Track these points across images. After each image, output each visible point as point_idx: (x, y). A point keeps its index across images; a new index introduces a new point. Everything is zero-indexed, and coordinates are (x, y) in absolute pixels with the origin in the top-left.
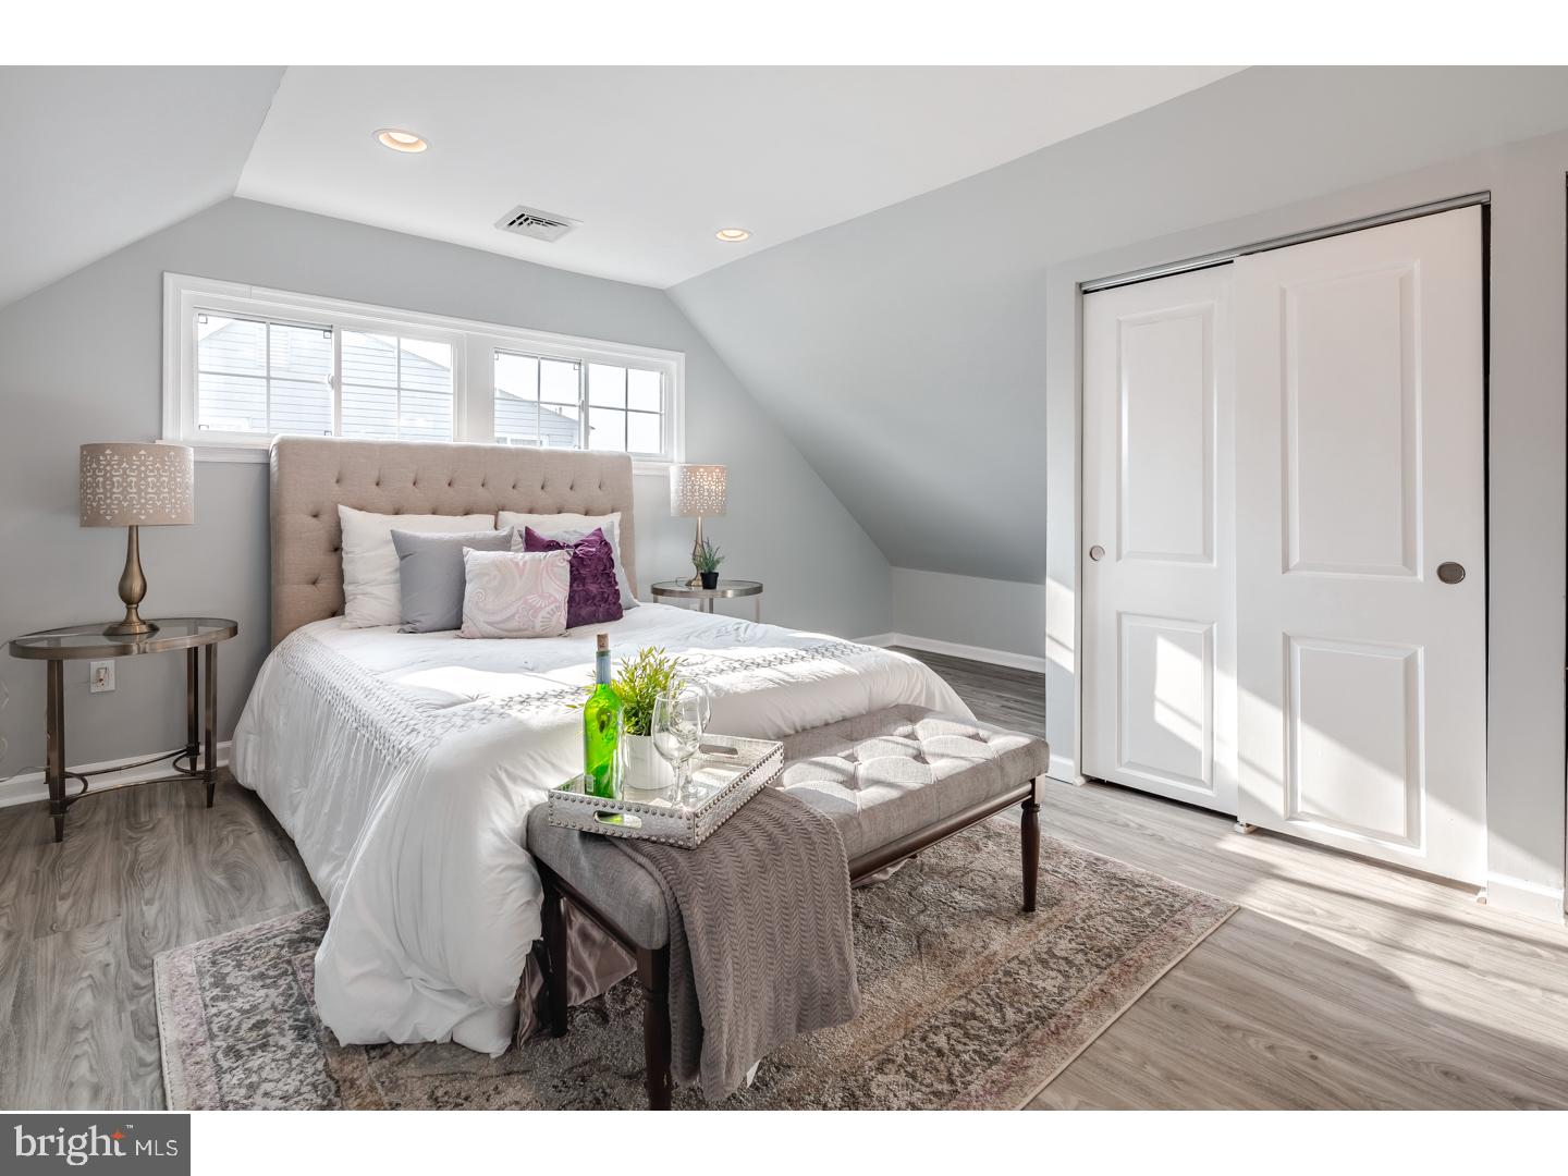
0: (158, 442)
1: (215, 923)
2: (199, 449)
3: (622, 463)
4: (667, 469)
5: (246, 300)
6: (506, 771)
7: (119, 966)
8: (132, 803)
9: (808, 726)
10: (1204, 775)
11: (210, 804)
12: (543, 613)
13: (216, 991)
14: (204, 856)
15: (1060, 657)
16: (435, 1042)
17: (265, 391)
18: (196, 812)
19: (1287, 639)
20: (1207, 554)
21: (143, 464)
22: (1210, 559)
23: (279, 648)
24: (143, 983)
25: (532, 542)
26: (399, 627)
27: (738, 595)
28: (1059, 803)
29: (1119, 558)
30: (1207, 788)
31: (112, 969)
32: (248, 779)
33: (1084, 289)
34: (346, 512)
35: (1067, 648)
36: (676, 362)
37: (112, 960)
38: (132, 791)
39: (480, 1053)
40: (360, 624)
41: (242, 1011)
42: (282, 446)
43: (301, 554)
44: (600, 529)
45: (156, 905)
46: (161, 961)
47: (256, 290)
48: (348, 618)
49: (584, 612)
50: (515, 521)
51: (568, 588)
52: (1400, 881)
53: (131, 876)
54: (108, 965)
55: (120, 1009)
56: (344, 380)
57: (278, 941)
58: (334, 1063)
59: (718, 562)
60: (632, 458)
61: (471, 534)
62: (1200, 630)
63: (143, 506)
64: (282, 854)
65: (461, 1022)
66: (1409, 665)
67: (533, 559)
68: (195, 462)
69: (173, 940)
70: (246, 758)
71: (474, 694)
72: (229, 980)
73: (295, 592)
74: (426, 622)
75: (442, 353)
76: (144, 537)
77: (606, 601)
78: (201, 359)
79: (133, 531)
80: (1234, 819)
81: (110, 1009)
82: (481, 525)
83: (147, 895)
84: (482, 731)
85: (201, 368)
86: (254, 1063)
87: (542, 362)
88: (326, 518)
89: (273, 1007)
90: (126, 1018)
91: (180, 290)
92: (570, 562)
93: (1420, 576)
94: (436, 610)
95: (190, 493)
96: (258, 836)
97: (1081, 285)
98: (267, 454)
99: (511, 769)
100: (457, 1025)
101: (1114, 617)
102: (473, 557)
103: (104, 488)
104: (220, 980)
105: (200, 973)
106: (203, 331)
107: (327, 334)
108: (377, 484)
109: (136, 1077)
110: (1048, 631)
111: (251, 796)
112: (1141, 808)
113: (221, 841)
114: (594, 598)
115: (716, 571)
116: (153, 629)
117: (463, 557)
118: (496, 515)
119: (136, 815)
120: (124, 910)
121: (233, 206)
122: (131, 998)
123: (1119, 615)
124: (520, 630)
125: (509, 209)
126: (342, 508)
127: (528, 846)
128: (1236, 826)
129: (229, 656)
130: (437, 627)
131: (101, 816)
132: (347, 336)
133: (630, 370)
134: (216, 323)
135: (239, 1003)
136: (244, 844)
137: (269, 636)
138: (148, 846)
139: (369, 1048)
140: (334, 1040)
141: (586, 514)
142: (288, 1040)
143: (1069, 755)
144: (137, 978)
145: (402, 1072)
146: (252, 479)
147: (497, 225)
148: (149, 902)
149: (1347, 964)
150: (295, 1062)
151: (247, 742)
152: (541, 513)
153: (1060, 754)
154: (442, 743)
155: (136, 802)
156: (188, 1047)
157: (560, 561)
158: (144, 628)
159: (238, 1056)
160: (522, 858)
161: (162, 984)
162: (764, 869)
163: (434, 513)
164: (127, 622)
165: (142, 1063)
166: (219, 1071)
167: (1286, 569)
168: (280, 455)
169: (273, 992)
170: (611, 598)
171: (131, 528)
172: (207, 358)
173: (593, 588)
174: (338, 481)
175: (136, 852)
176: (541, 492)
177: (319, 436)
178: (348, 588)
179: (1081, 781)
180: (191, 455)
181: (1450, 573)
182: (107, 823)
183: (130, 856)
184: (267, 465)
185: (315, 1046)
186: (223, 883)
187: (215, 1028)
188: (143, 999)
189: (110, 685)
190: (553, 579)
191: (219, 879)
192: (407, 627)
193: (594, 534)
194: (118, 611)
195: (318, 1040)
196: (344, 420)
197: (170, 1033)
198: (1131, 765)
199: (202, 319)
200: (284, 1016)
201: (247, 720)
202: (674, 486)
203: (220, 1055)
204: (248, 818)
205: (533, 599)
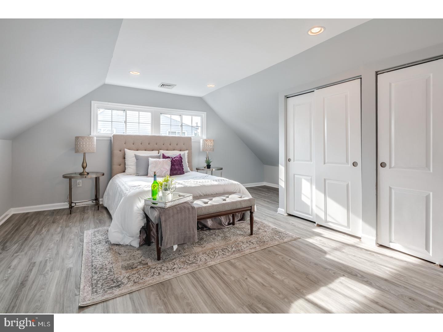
0: (90, 136)
1: (96, 227)
2: (97, 137)
3: (190, 139)
4: (200, 140)
5: (108, 105)
6: (141, 197)
7: (78, 232)
8: (84, 209)
9: (207, 195)
10: (310, 213)
11: (98, 210)
12: (164, 172)
13: (94, 236)
14: (95, 218)
15: (282, 184)
16: (127, 245)
17: (111, 125)
18: (95, 211)
19: (325, 180)
20: (311, 160)
21: (86, 140)
22: (312, 161)
23: (112, 178)
24: (82, 235)
25: (164, 157)
26: (135, 175)
27: (216, 170)
28: (277, 218)
29: (294, 161)
30: (311, 215)
31: (77, 233)
32: (105, 205)
33: (287, 97)
34: (126, 150)
35: (283, 181)
36: (204, 114)
37: (77, 231)
38: (84, 207)
39: (134, 247)
40: (128, 174)
41: (97, 239)
42: (114, 136)
43: (117, 159)
44: (180, 154)
45: (86, 224)
46: (85, 232)
47: (109, 103)
48: (126, 173)
49: (175, 172)
50: (162, 152)
51: (170, 167)
52: (346, 237)
53: (82, 220)
54: (77, 232)
55: (78, 238)
56: (127, 121)
57: (105, 230)
58: (110, 246)
59: (211, 162)
60: (192, 138)
61: (151, 155)
62: (309, 178)
63: (86, 149)
64: (109, 218)
65: (131, 241)
66: (348, 186)
67: (163, 160)
68: (96, 140)
69: (88, 229)
70: (105, 201)
71: (140, 185)
72: (96, 235)
73: (116, 167)
74: (141, 173)
75: (149, 115)
76: (86, 155)
77: (180, 170)
78: (99, 118)
79: (84, 154)
80: (315, 223)
81: (76, 238)
82: (155, 153)
83: (85, 223)
84: (138, 190)
85: (99, 120)
86: (98, 245)
87: (172, 115)
88: (122, 151)
89: (103, 239)
90: (79, 239)
91: (94, 104)
92: (171, 161)
93: (349, 165)
94: (142, 172)
95: (95, 146)
96: (106, 215)
97: (286, 96)
98: (111, 138)
99: (141, 196)
100: (131, 242)
101: (293, 175)
102: (151, 160)
103: (85, 145)
104: (94, 235)
105: (92, 234)
106: (99, 112)
107: (124, 112)
108: (133, 144)
109: (79, 246)
110: (280, 177)
111: (106, 209)
112: (294, 220)
113: (99, 216)
114: (177, 169)
115: (210, 164)
116: (88, 174)
117: (149, 160)
118: (159, 151)
119: (85, 211)
120: (80, 225)
121: (105, 86)
122: (80, 237)
123: (294, 175)
124: (160, 176)
125: (160, 83)
126: (125, 149)
127: (144, 211)
128: (315, 224)
129: (102, 179)
130: (143, 175)
131: (78, 211)
132: (128, 112)
133: (193, 117)
134: (102, 110)
135: (97, 238)
136: (103, 216)
137: (111, 176)
138: (86, 216)
139: (117, 245)
140: (111, 243)
141: (180, 151)
142: (104, 243)
143: (283, 208)
144: (81, 234)
145: (121, 248)
146: (108, 143)
147: (159, 86)
148: (85, 224)
149: (314, 248)
150: (104, 246)
151: (106, 197)
152: (169, 151)
153: (281, 208)
154: (131, 192)
155: (85, 209)
156: (88, 243)
157: (169, 161)
158: (86, 173)
159: (95, 244)
160: (142, 212)
161: (85, 235)
162: (178, 213)
163: (145, 150)
164: (83, 172)
165: (80, 245)
166: (92, 246)
167: (324, 163)
168: (113, 138)
169: (103, 237)
170: (181, 169)
171: (84, 153)
172: (100, 118)
173: (177, 167)
174: (125, 143)
175: (84, 217)
176: (170, 146)
177: (122, 134)
178: (126, 166)
179: (287, 214)
180: (95, 138)
181: (355, 164)
182: (79, 212)
183: (83, 217)
184: (111, 140)
185: (108, 244)
186: (98, 222)
187: (92, 241)
188: (82, 237)
189: (81, 185)
190: (167, 165)
191: (98, 221)
192: (137, 175)
193: (179, 155)
194: (81, 170)
195: (109, 244)
196: (127, 129)
197: (85, 241)
198: (297, 211)
199: (99, 110)
200: (104, 240)
201: (106, 193)
202: (201, 144)
203: (92, 244)
204: (105, 212)
205: (162, 169)
